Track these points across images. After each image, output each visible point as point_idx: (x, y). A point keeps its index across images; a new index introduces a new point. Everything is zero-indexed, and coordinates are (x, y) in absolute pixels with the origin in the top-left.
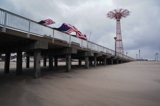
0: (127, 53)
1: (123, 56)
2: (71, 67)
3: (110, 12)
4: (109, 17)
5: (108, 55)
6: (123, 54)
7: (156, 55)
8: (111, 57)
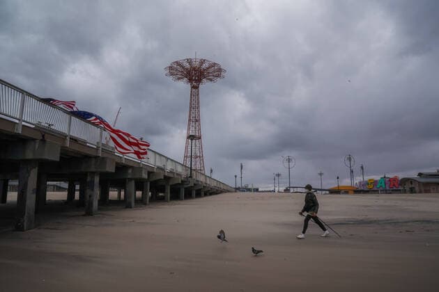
0: (211, 171)
1: (206, 179)
2: (99, 205)
3: (177, 62)
4: (172, 74)
5: (176, 176)
6: (203, 172)
7: (277, 178)
8: (182, 181)
